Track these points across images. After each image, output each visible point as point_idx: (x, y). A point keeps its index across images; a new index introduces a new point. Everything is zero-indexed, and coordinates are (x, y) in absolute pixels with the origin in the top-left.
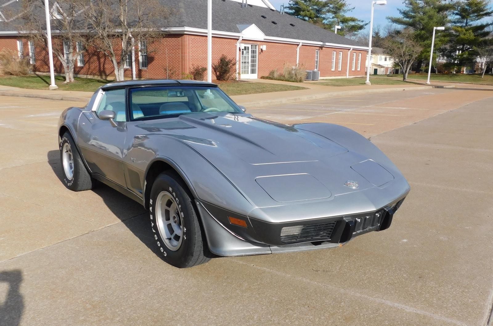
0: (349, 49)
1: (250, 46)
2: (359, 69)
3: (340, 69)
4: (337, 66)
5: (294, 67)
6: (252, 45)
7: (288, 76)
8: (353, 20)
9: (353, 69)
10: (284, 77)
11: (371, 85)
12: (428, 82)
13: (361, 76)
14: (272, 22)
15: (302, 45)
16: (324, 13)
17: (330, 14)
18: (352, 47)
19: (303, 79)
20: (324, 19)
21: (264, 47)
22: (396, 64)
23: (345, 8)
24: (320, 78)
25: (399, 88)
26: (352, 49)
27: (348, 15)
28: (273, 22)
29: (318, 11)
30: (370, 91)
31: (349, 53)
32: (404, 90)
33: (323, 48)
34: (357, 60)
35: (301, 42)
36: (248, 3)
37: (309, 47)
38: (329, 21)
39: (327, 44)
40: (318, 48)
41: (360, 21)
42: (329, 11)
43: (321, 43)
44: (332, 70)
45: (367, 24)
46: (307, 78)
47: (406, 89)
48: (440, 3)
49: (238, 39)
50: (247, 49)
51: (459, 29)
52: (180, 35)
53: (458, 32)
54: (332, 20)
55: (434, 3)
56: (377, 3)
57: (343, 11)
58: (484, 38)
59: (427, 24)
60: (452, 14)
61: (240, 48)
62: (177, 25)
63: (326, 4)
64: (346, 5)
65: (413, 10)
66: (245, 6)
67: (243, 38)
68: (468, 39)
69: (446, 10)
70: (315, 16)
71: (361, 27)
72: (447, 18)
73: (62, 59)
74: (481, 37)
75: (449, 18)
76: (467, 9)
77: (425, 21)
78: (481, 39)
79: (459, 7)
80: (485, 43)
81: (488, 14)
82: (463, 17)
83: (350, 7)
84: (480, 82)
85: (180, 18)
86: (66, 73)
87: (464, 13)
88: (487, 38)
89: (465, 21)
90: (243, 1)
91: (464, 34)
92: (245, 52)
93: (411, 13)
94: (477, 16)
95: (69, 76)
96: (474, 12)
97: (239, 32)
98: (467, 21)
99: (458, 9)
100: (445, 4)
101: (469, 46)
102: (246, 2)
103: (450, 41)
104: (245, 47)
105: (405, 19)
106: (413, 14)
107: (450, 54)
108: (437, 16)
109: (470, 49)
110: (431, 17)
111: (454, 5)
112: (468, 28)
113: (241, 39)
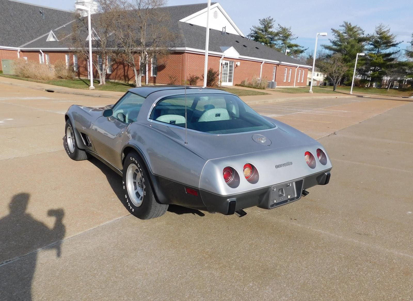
0: (296, 67)
1: (229, 62)
2: (302, 82)
3: (289, 81)
4: (287, 79)
5: (259, 79)
6: (230, 62)
7: (255, 84)
8: (296, 46)
9: (299, 81)
10: (252, 85)
11: (313, 93)
12: (351, 93)
13: (304, 86)
14: (243, 46)
15: (265, 63)
16: (275, 40)
17: (281, 41)
18: (298, 65)
19: (265, 87)
20: (275, 44)
21: (239, 64)
22: (327, 79)
23: (291, 37)
24: (277, 87)
25: (333, 96)
26: (298, 67)
27: (293, 42)
28: (244, 46)
29: (272, 39)
30: (314, 97)
31: (296, 70)
32: (337, 98)
33: (279, 66)
34: (301, 75)
35: (264, 60)
36: (226, 32)
37: (269, 64)
38: (279, 46)
39: (282, 63)
40: (276, 65)
41: (301, 47)
42: (279, 39)
43: (278, 62)
44: (284, 81)
45: (306, 49)
46: (268, 87)
47: (338, 97)
48: (360, 36)
49: (221, 57)
50: (226, 64)
51: (373, 55)
52: (181, 53)
53: (372, 57)
54: (281, 45)
55: (355, 36)
56: (320, 35)
57: (290, 39)
58: (390, 63)
59: (350, 51)
60: (368, 45)
61: (222, 63)
62: (180, 46)
63: (277, 34)
64: (292, 35)
65: (340, 41)
66: (224, 34)
67: (224, 57)
68: (379, 63)
69: (364, 41)
70: (269, 43)
71: (302, 52)
72: (364, 47)
73: (98, 68)
74: (388, 62)
75: (366, 47)
76: (379, 41)
77: (349, 49)
78: (388, 63)
79: (373, 40)
80: (391, 66)
81: (394, 45)
82: (376, 47)
83: (294, 37)
84: (387, 94)
85: (182, 41)
86: (100, 78)
87: (377, 44)
88: (392, 62)
89: (377, 50)
90: (223, 30)
91: (376, 59)
92: (225, 66)
93: (338, 43)
94: (386, 46)
95: (102, 80)
96: (384, 43)
97: (222, 52)
98: (378, 50)
99: (372, 41)
100: (364, 37)
101: (379, 68)
102: (225, 31)
103: (366, 64)
104: (225, 63)
105: (334, 47)
106: (340, 43)
107: (364, 73)
108: (357, 46)
109: (380, 70)
110: (352, 46)
111: (370, 38)
112: (379, 55)
113: (223, 57)
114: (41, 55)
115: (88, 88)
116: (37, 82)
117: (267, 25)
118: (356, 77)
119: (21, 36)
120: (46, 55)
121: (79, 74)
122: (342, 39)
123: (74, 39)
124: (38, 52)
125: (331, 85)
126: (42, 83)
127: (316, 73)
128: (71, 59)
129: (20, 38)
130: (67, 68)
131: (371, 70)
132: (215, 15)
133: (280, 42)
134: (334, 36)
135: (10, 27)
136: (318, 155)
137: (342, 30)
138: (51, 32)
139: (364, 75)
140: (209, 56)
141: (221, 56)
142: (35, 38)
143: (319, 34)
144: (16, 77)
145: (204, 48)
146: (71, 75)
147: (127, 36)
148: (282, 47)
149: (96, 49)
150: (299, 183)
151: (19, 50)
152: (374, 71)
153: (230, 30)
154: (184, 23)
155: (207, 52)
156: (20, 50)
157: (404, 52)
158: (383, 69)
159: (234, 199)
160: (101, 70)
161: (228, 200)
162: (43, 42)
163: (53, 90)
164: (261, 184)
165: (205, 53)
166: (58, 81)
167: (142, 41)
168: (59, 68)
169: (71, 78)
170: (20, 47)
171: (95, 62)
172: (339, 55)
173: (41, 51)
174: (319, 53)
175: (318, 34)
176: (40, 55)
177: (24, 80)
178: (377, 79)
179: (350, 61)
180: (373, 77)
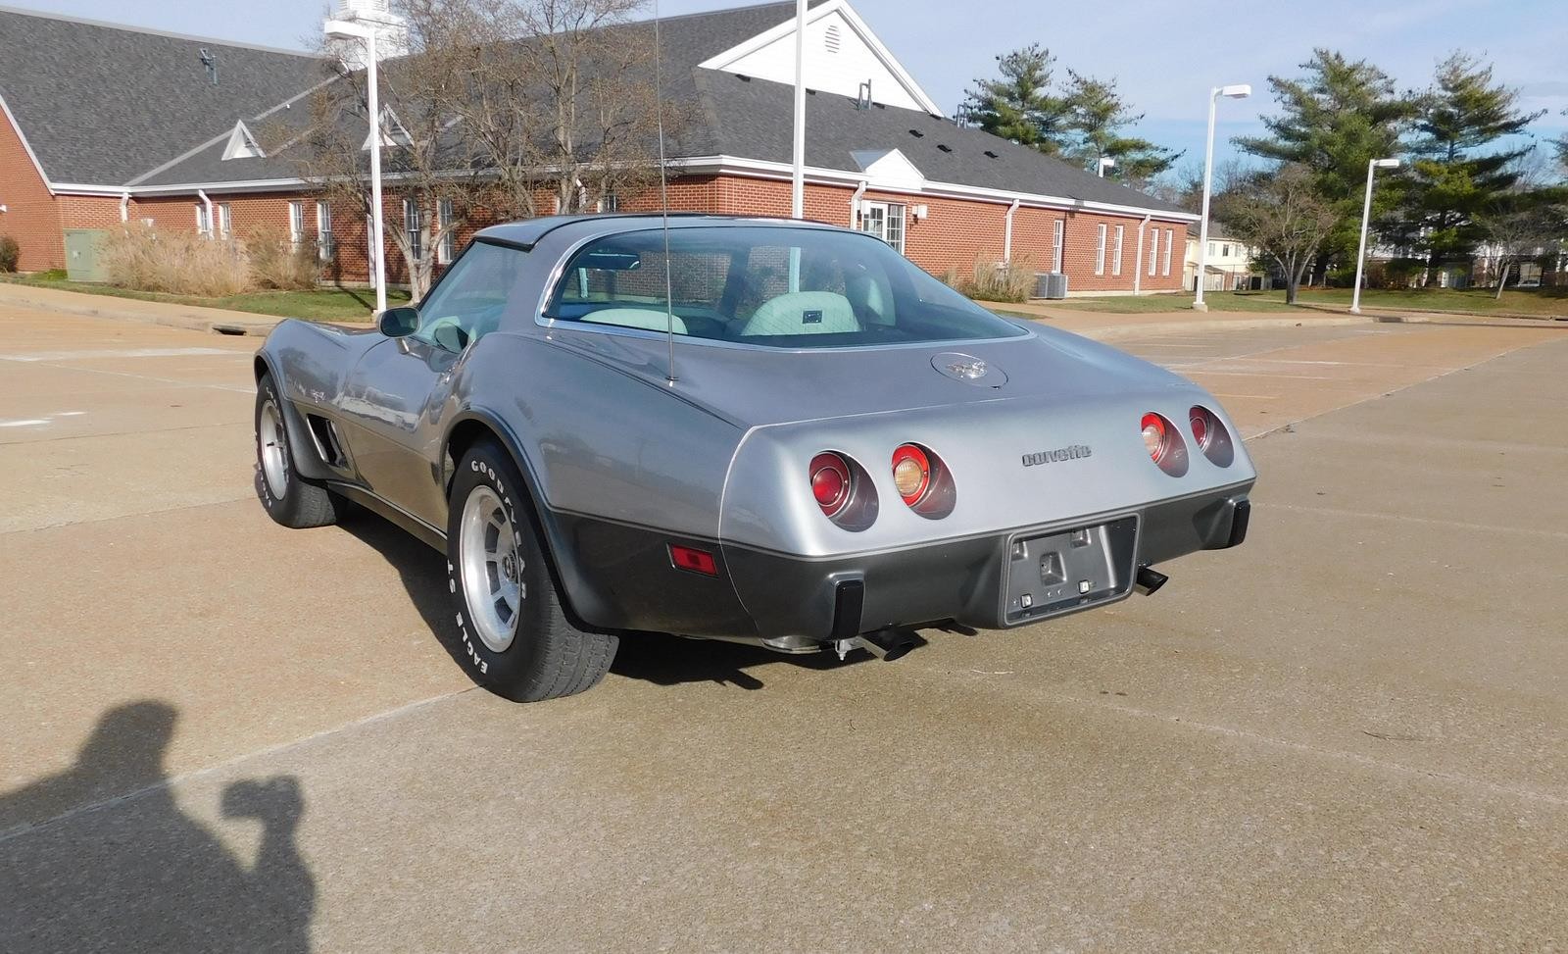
0: (1142, 219)
1: (884, 207)
2: (1166, 273)
3: (1117, 272)
4: (1108, 265)
5: (1001, 265)
6: (889, 205)
7: (986, 285)
8: (1140, 146)
9: (1152, 273)
10: (975, 288)
11: (1209, 310)
12: (1355, 307)
13: (1174, 291)
14: (939, 147)
15: (1020, 206)
16: (1060, 130)
17: (1078, 131)
18: (1149, 212)
19: (1026, 294)
20: (1061, 143)
21: (922, 211)
22: (1259, 263)
23: (1118, 116)
24: (1068, 294)
25: (1286, 321)
26: (1148, 218)
27: (1124, 134)
28: (942, 147)
29: (1047, 125)
30: (1213, 325)
31: (1141, 229)
32: (1300, 324)
33: (1077, 215)
34: (1162, 247)
35: (1018, 197)
36: (874, 100)
37: (1037, 212)
38: (1076, 151)
39: (1087, 204)
40: (1063, 215)
41: (1157, 149)
42: (1074, 125)
43: (1072, 202)
44: (1097, 273)
45: (1177, 156)
46: (1036, 293)
47: (1305, 322)
48: (1378, 100)
49: (855, 189)
50: (877, 214)
51: (1433, 168)
52: (707, 177)
53: (1428, 175)
54: (1082, 147)
55: (1360, 100)
56: (1224, 93)
57: (1114, 123)
58: (1501, 192)
59: (1343, 155)
60: (1411, 130)
61: (859, 212)
62: (701, 152)
63: (1066, 106)
64: (1121, 107)
65: (1305, 120)
66: (867, 107)
67: (869, 187)
68: (1457, 195)
69: (1396, 118)
70: (1038, 137)
71: (1161, 166)
72: (1396, 138)
73: (405, 244)
74: (1494, 190)
75: (1403, 139)
76: (1451, 115)
77: (1338, 147)
78: (1494, 195)
79: (1431, 111)
80: (1506, 205)
81: (1511, 127)
82: (1442, 136)
83: (1132, 113)
84: (1494, 311)
85: (708, 135)
86: (413, 279)
87: (1444, 127)
88: (1509, 192)
89: (1448, 147)
90: (861, 94)
91: (1447, 182)
92: (871, 222)
93: (1297, 128)
94: (1481, 132)
95: (420, 288)
96: (1471, 122)
97: (857, 170)
98: (1452, 145)
99: (1426, 114)
100: (1392, 101)
101: (1458, 215)
102: (869, 97)
103: (1407, 201)
104: (873, 210)
105: (1282, 143)
106: (1303, 130)
107: (1404, 235)
108: (1370, 134)
109: (1462, 223)
110: (1353, 137)
111: (1418, 103)
112: (1456, 167)
113: (863, 187)
114: (204, 210)
115: (367, 318)
116: (186, 303)
117: (1026, 74)
118: (1371, 251)
119: (133, 145)
120: (221, 208)
121: (336, 271)
122: (1311, 115)
123: (319, 143)
124: (193, 197)
125: (1278, 285)
126: (203, 305)
127: (1220, 245)
128: (308, 216)
129: (131, 154)
130: (294, 249)
131: (1430, 223)
132: (832, 41)
133: (1078, 135)
134: (1280, 104)
135: (94, 116)
136: (1198, 432)
137: (1308, 80)
138: (240, 125)
139: (1401, 242)
140: (805, 184)
141: (856, 186)
142: (182, 152)
143: (1218, 90)
144: (116, 288)
145: (787, 157)
146: (309, 276)
147: (507, 122)
148: (1086, 152)
149: (396, 176)
150: (1121, 529)
151: (126, 197)
152: (1439, 225)
153: (889, 94)
154: (717, 73)
155: (799, 169)
156: (130, 193)
157: (1552, 151)
158: (1475, 218)
159: (856, 573)
160: (417, 252)
161: (831, 576)
162: (212, 164)
163: (241, 327)
164: (966, 522)
165: (791, 174)
166: (262, 298)
167: (561, 139)
168: (265, 251)
169: (310, 286)
170: (128, 184)
171: (392, 223)
172: (1301, 172)
173: (202, 194)
174: (1226, 169)
175: (1216, 91)
176: (198, 209)
177: (139, 298)
178: (1455, 255)
179: (1344, 193)
180: (1437, 248)
